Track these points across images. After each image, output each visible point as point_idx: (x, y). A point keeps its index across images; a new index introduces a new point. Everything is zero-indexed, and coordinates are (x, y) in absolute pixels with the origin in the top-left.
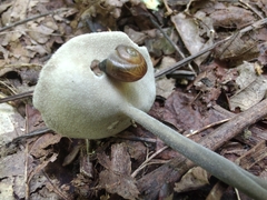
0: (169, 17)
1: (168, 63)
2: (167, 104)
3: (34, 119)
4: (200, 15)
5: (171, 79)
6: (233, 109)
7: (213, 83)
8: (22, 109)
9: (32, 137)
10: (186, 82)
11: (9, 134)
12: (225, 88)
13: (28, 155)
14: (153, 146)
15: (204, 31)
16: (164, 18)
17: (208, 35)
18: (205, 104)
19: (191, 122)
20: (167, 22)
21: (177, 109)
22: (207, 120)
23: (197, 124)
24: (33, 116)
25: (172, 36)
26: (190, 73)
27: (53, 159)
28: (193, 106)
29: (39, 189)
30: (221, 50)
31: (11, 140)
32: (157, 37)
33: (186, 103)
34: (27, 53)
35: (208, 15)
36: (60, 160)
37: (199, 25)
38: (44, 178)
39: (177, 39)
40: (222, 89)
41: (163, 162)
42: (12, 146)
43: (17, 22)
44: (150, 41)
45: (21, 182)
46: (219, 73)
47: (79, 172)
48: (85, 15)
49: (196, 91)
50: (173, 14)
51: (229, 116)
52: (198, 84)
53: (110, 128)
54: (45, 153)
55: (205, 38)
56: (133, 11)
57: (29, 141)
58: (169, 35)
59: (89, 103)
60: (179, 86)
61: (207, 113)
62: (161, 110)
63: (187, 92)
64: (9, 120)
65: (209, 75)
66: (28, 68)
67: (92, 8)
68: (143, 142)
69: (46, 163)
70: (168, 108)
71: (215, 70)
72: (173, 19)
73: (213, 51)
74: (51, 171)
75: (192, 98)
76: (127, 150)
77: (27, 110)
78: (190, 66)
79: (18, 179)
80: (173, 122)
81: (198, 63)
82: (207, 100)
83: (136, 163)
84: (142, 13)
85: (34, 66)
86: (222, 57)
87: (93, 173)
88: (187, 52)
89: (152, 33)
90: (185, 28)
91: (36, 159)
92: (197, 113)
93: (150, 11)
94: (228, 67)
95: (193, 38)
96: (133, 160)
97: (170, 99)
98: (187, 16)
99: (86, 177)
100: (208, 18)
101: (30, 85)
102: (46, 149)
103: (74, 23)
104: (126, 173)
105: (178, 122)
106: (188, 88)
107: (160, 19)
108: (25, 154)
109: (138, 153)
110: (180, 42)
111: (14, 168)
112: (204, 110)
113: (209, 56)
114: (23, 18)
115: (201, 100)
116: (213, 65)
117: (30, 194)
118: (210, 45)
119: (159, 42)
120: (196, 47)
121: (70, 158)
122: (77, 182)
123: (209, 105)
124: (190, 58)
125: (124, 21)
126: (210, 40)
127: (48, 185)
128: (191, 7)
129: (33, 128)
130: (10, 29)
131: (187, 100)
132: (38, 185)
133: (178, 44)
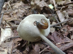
0: (56, 11)
1: (54, 23)
2: (52, 35)
3: (16, 33)
4: (65, 11)
5: (54, 28)
6: (72, 39)
7: (67, 31)
8: (13, 30)
9: (15, 38)
10: (58, 29)
11: (9, 36)
12: (70, 33)
13: (13, 43)
14: (47, 46)
15: (65, 16)
16: (54, 12)
17: (66, 17)
18: (63, 36)
19: (58, 41)
20: (55, 13)
21: (55, 37)
22: (63, 41)
23: (60, 41)
24: (16, 32)
25: (56, 16)
26: (60, 27)
27: (19, 45)
28: (60, 36)
29: (14, 52)
30: (70, 22)
31: (9, 38)
32: (52, 16)
33: (58, 35)
34: (17, 17)
35: (67, 12)
36: (21, 45)
37: (64, 14)
38: (16, 50)
39: (57, 17)
40: (69, 33)
41: (49, 51)
42: (10, 39)
43: (16, 9)
44: (50, 17)
45: (10, 50)
46: (69, 28)
47: (25, 50)
48: (33, 8)
49: (61, 32)
50: (57, 11)
51: (70, 41)
52: (62, 30)
53: (36, 40)
54: (17, 43)
55: (66, 18)
56: (46, 9)
57: (14, 39)
58: (55, 16)
59: (31, 33)
60: (56, 30)
61: (64, 39)
62: (50, 36)
63: (58, 32)
64: (10, 33)
65: (65, 28)
66: (17, 20)
67: (35, 7)
68: (44, 44)
69: (17, 46)
70: (52, 36)
71: (67, 27)
72: (57, 12)
73: (67, 22)
74: (18, 48)
75: (60, 34)
76: (39, 46)
77: (15, 31)
78: (60, 25)
79: (9, 49)
80: (53, 40)
81: (63, 24)
82: (64, 35)
83: (41, 50)
84: (48, 9)
85: (18, 20)
86: (70, 24)
87: (29, 51)
88: (60, 21)
89: (50, 15)
90: (60, 15)
91: (15, 44)
92: (61, 39)
93: (51, 9)
94: (72, 27)
95: (62, 17)
96: (40, 49)
97: (53, 34)
98: (61, 11)
99: (27, 51)
100: (67, 13)
101: (17, 24)
102: (18, 42)
103: (30, 10)
104: (38, 52)
105: (55, 40)
106: (59, 31)
107: (53, 12)
108: (12, 42)
109: (42, 47)
110: (58, 18)
111: (9, 46)
112: (63, 38)
113: (66, 23)
114: (17, 8)
115: (62, 35)
116: (67, 26)
117: (12, 53)
118: (67, 20)
119: (52, 18)
120: (62, 20)
121: (23, 45)
122: (24, 52)
123: (65, 37)
124: (60, 23)
125: (43, 11)
126: (67, 19)
127: (17, 52)
128: (62, 9)
129: (15, 36)
130: (14, 10)
131: (58, 34)
132: (14, 51)
133: (57, 19)
